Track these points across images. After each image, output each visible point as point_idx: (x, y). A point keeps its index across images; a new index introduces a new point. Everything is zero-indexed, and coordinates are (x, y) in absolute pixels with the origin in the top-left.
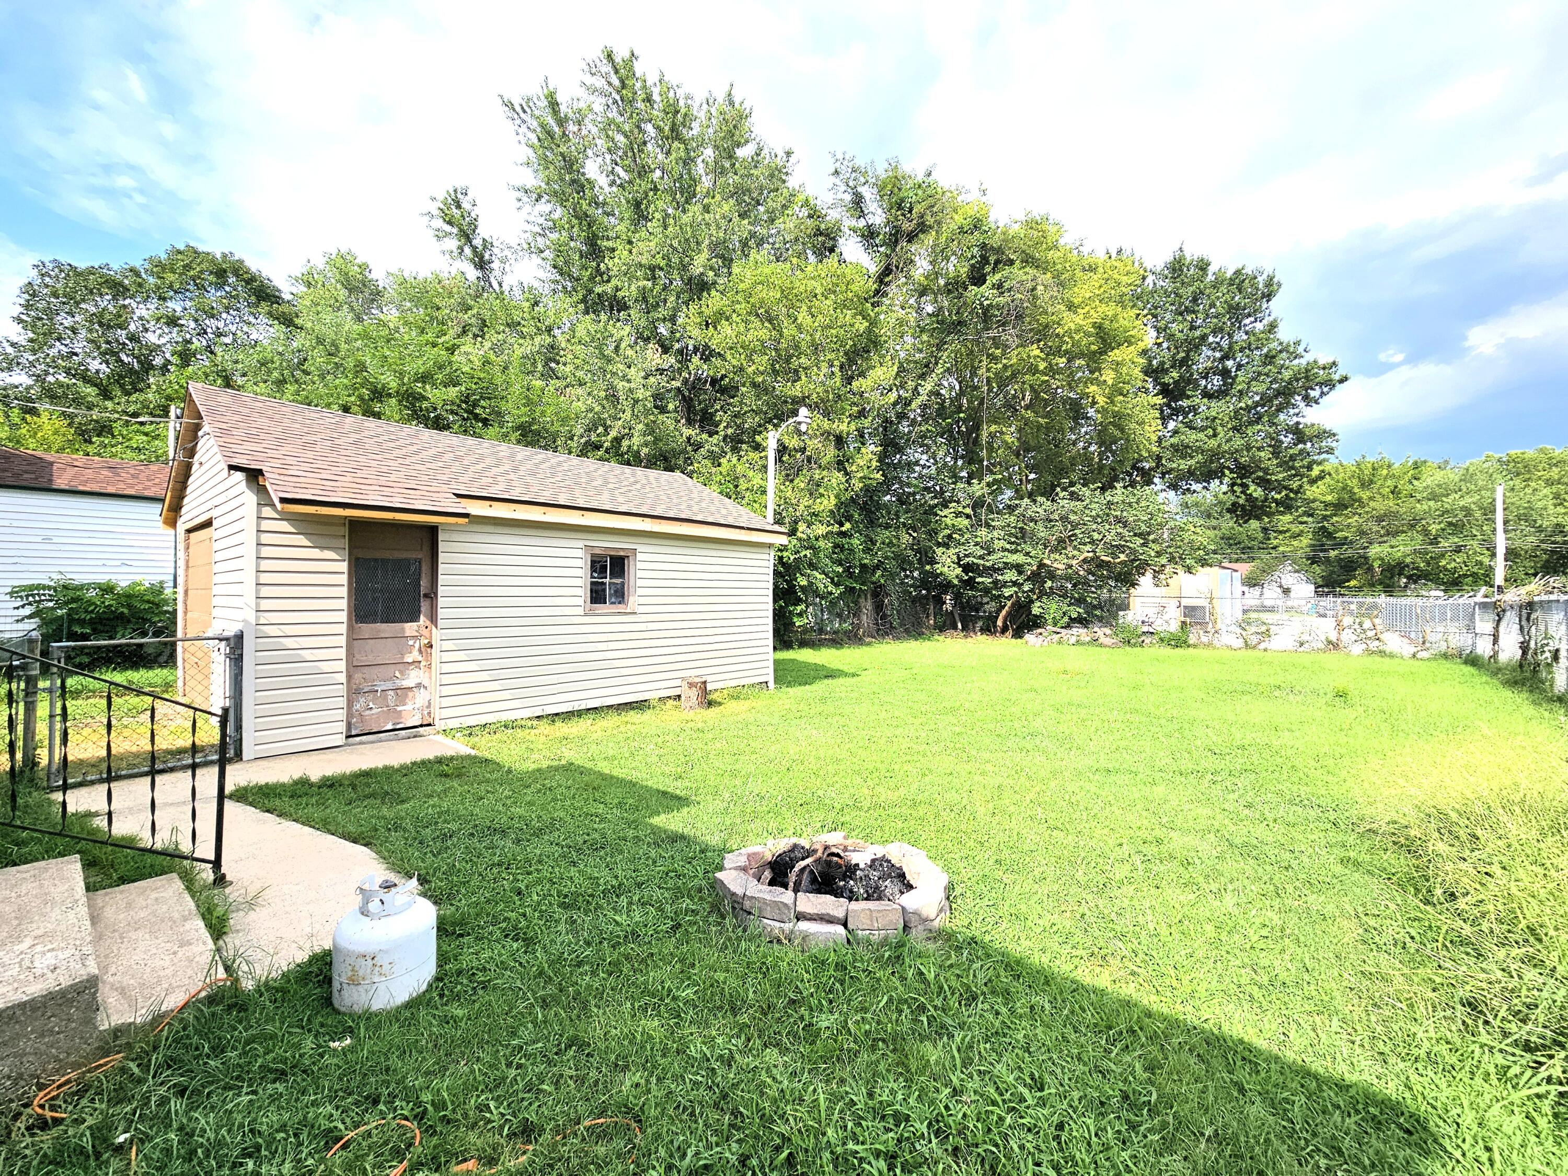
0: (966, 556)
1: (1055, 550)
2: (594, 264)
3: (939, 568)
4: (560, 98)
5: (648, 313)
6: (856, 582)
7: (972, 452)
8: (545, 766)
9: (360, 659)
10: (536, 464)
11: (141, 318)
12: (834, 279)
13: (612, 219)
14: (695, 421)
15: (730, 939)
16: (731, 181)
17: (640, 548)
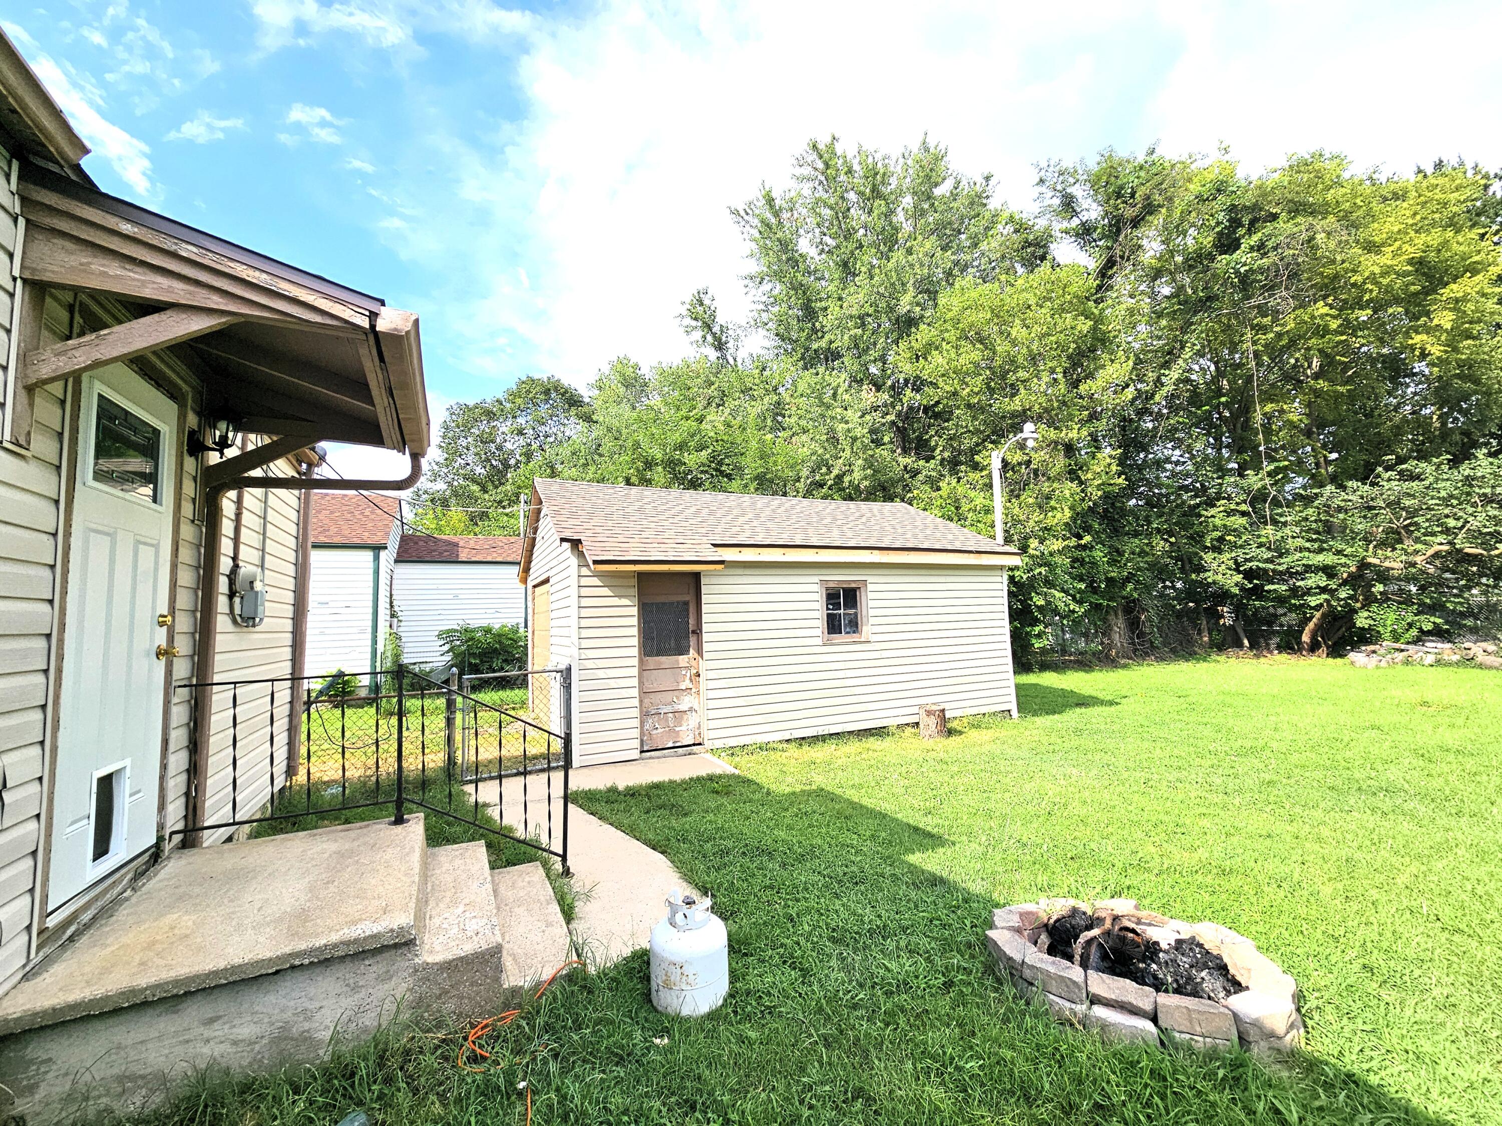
0: (1246, 560)
1: (1382, 544)
2: (810, 325)
3: (1210, 577)
4: (774, 195)
5: (859, 357)
6: (1103, 598)
7: (1242, 439)
8: (798, 790)
9: (649, 686)
10: (773, 510)
11: (503, 433)
12: (1048, 286)
13: (823, 283)
14: (910, 449)
15: (1011, 1010)
16: (931, 219)
17: (870, 579)
